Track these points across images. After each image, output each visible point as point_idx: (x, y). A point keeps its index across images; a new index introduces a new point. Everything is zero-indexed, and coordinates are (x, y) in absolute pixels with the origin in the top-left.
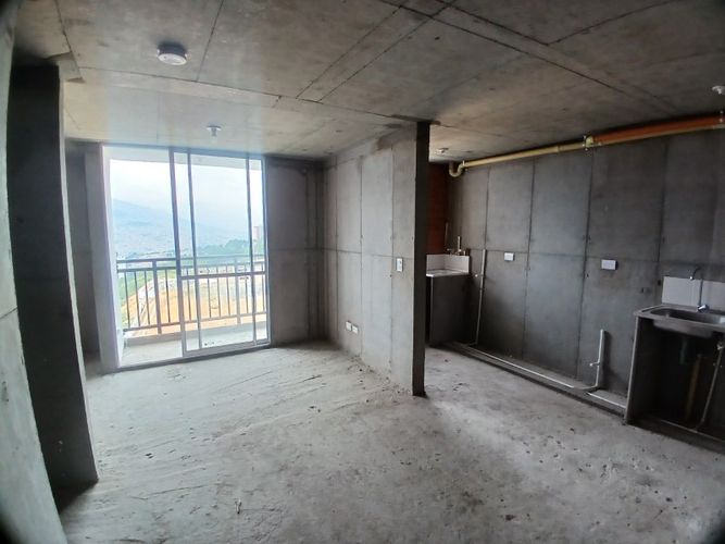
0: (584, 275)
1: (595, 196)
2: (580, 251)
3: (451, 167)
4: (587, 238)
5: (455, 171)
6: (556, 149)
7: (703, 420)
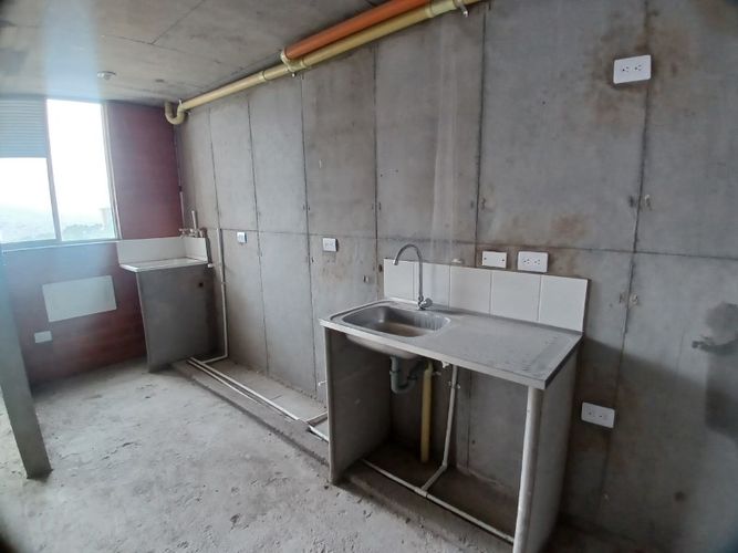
0: (309, 260)
1: (308, 147)
2: (302, 228)
3: (167, 109)
4: (307, 208)
5: (174, 116)
6: (261, 78)
7: (445, 464)
